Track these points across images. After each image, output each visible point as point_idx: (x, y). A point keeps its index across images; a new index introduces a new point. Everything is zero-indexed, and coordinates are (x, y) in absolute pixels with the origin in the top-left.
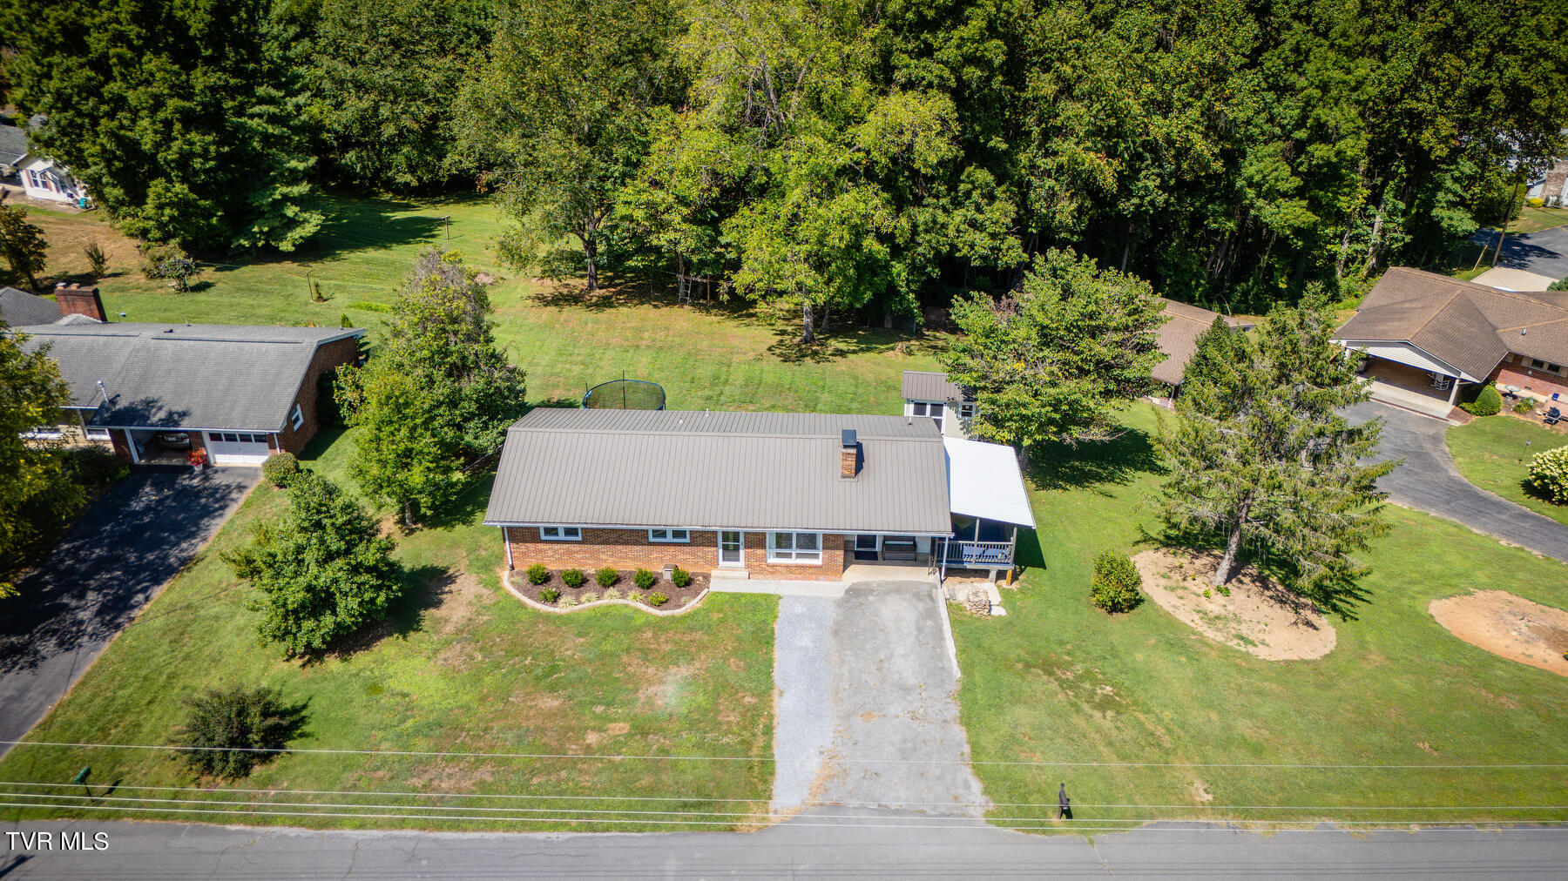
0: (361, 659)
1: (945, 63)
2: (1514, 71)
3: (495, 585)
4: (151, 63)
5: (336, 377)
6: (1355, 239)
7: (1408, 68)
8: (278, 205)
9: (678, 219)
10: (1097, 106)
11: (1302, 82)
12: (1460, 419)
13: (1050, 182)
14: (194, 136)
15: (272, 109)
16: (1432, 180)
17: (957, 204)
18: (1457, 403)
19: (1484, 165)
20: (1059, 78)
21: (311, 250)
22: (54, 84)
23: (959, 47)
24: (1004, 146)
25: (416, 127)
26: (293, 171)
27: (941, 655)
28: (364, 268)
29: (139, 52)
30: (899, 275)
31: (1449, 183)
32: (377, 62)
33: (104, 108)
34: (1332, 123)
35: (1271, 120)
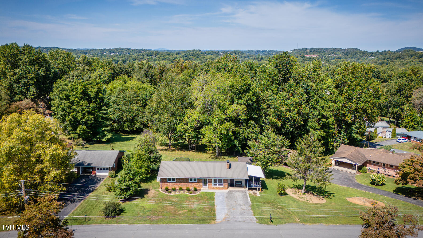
0: (134, 202)
1: (245, 100)
2: (363, 105)
3: (159, 191)
4: (82, 102)
5: (122, 158)
6: (337, 142)
7: (341, 105)
8: (103, 131)
9: (190, 131)
10: (275, 110)
11: (318, 107)
12: (359, 173)
13: (267, 126)
14: (89, 116)
15: (105, 112)
16: (351, 128)
17: (248, 128)
18: (358, 170)
19: (361, 125)
20: (267, 105)
21: (109, 141)
22: (62, 106)
23: (247, 97)
24: (257, 117)
25: (131, 118)
26: (107, 124)
27: (248, 200)
28: (120, 145)
29: (80, 100)
30: (236, 143)
31: (354, 129)
32: (123, 105)
33: (71, 111)
34: (325, 114)
35: (313, 114)
